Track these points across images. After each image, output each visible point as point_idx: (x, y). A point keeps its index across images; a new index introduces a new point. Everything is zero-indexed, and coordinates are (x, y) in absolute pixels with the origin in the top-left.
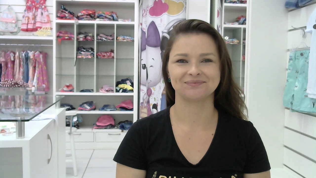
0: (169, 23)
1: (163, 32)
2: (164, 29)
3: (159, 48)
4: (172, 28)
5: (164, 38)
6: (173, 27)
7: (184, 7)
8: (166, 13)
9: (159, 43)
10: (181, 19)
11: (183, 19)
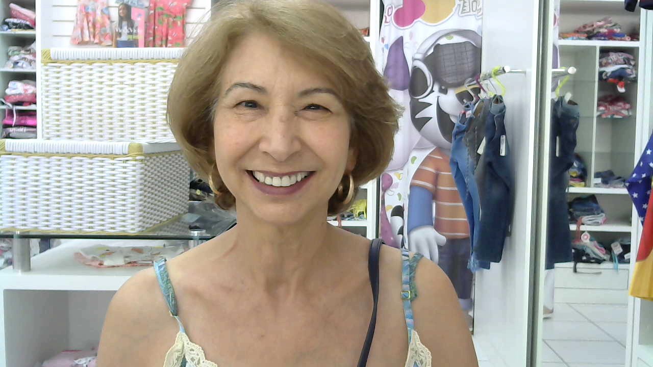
0: (426, 39)
1: (414, 59)
2: (416, 51)
3: (407, 91)
4: (432, 51)
5: (416, 70)
6: (433, 46)
7: (456, 6)
8: (420, 19)
9: (408, 82)
10: (448, 32)
11: (454, 31)
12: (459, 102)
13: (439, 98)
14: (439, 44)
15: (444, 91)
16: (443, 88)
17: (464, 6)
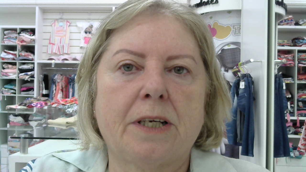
4: (220, 52)
6: (221, 50)
7: (232, 31)
8: (214, 37)
10: (228, 43)
11: (231, 43)
12: (234, 76)
13: (225, 74)
14: (224, 49)
15: (227, 71)
16: (226, 69)
17: (235, 31)
